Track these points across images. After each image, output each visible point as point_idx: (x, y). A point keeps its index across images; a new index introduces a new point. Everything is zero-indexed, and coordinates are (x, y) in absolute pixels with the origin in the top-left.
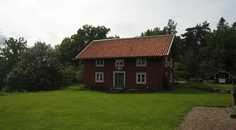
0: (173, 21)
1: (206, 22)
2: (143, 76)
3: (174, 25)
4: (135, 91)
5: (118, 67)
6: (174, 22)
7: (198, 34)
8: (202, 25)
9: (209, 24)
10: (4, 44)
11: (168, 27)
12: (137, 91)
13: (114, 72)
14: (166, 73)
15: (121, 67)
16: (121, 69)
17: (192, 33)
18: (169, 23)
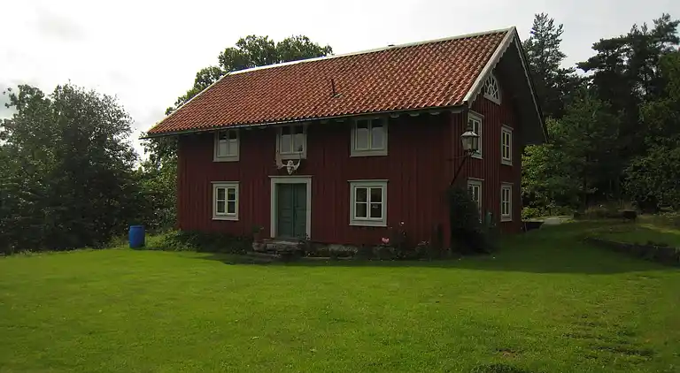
0: (549, 18)
1: (667, 18)
2: (376, 196)
3: (554, 33)
4: (344, 254)
5: (285, 162)
6: (551, 22)
7: (638, 60)
8: (651, 27)
9: (676, 24)
10: (6, 105)
11: (533, 41)
12: (352, 254)
13: (274, 181)
14: (475, 185)
15: (295, 162)
16: (296, 167)
17: (615, 59)
18: (535, 28)
